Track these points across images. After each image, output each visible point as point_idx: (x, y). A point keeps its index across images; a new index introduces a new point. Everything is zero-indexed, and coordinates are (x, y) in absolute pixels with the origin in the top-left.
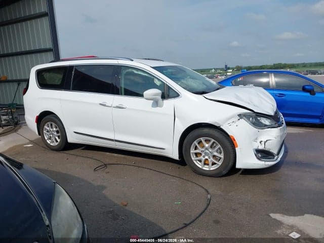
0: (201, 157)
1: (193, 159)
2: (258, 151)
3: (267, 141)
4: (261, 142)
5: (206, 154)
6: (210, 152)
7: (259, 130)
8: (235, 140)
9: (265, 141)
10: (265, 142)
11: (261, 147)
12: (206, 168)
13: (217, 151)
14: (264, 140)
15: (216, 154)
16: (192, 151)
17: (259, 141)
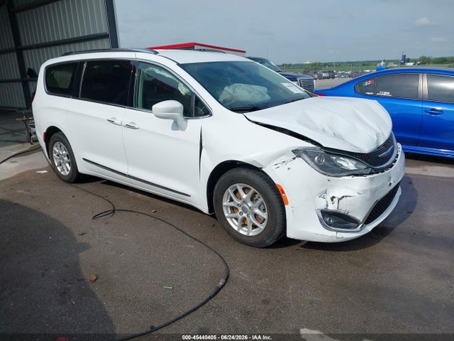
0: (237, 214)
1: (226, 215)
2: (326, 214)
3: (343, 197)
4: (333, 198)
5: (244, 210)
6: (250, 208)
7: (329, 178)
8: (283, 192)
9: (340, 197)
10: (339, 199)
11: (332, 207)
12: (243, 232)
13: (259, 208)
14: (338, 195)
15: (257, 211)
16: (226, 203)
17: (329, 197)
